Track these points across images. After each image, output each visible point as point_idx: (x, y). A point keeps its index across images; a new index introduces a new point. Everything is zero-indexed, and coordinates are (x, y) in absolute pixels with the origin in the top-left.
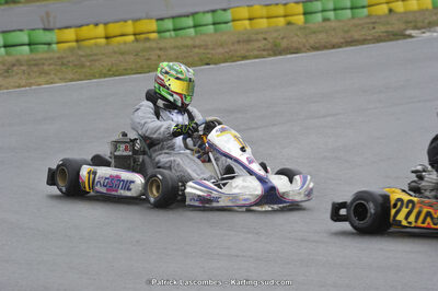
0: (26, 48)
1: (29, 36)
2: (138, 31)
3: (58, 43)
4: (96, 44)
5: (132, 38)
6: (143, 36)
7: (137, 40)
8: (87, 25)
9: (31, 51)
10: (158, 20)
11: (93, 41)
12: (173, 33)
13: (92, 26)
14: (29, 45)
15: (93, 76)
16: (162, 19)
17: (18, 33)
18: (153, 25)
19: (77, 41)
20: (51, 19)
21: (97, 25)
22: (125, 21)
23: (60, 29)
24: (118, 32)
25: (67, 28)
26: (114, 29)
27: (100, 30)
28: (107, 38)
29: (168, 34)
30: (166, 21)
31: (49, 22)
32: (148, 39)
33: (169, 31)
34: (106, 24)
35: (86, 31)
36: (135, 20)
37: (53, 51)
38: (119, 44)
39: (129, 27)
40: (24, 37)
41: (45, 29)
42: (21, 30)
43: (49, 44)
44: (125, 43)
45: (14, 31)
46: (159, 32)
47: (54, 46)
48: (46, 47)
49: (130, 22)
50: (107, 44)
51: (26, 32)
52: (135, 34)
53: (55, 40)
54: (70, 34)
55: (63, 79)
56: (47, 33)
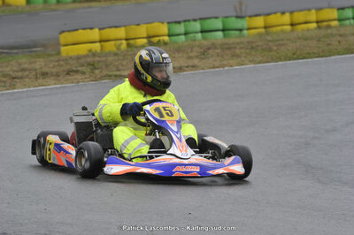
0: (220, 34)
1: (223, 22)
2: (320, 19)
3: (249, 29)
4: (282, 31)
5: (314, 25)
6: (325, 24)
7: (319, 27)
8: (275, 13)
9: (225, 36)
10: (339, 9)
11: (279, 28)
12: (352, 21)
13: (279, 14)
14: (223, 30)
15: (279, 59)
16: (343, 9)
17: (214, 20)
18: (334, 14)
19: (265, 27)
20: (244, 8)
21: (283, 13)
22: (309, 10)
23: (250, 17)
24: (302, 20)
25: (256, 16)
26: (299, 17)
27: (287, 18)
28: (292, 25)
29: (347, 22)
30: (347, 10)
31: (241, 10)
32: (329, 27)
33: (349, 19)
34: (291, 13)
35: (273, 19)
36: (319, 9)
37: (244, 36)
38: (303, 30)
39: (313, 16)
40: (218, 24)
41: (238, 17)
42: (216, 18)
43: (241, 30)
44: (308, 30)
45: (210, 18)
46: (340, 20)
47: (245, 32)
48: (238, 32)
49: (313, 11)
50: (292, 31)
51: (221, 19)
52: (317, 22)
53: (246, 26)
54: (259, 21)
55: (252, 62)
56: (239, 20)
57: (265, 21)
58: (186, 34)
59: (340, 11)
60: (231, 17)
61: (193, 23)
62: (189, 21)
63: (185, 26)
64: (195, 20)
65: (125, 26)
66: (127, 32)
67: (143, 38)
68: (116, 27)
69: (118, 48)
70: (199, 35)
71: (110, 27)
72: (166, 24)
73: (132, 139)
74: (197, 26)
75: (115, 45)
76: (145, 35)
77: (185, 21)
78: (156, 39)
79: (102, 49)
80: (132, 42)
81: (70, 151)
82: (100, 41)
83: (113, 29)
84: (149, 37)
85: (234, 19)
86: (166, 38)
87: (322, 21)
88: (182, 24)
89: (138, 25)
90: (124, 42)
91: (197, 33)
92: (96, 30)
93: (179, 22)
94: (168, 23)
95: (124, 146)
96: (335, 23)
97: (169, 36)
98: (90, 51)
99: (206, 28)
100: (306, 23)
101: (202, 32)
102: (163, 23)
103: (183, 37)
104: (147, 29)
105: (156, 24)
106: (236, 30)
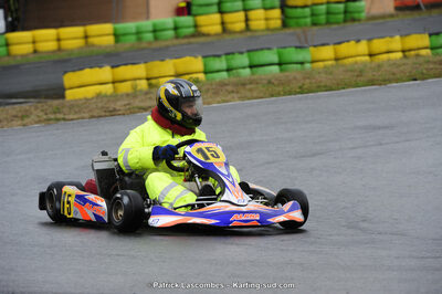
57: (336, 52)
58: (228, 70)
59: (434, 37)
60: (289, 47)
61: (237, 56)
62: (233, 53)
63: (227, 60)
64: (241, 53)
65: (145, 62)
66: (147, 70)
67: (170, 76)
68: (134, 63)
71: (126, 64)
72: (200, 58)
73: (171, 186)
75: (132, 86)
76: (172, 73)
77: (227, 54)
79: (115, 91)
80: (153, 81)
81: (99, 203)
82: (113, 82)
83: (130, 67)
84: (177, 75)
85: (293, 49)
86: (201, 76)
87: (410, 50)
88: (223, 58)
89: (162, 60)
90: (144, 81)
91: (244, 68)
92: (108, 69)
93: (218, 56)
94: (204, 57)
95: (163, 194)
96: (426, 52)
97: (205, 73)
98: (99, 95)
99: (256, 62)
100: (389, 52)
101: (251, 67)
102: (196, 57)
103: (224, 74)
104: (175, 65)
105: (187, 58)
106: (297, 63)
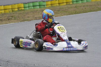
1: (39, 3)
3: (46, 5)
4: (57, 6)
6: (68, 3)
9: (40, 8)
11: (55, 5)
12: (76, 2)
13: (55, 0)
14: (39, 6)
17: (36, 3)
19: (51, 5)
23: (47, 1)
25: (48, 1)
27: (57, 2)
28: (59, 4)
29: (75, 3)
35: (53, 2)
39: (65, 1)
40: (38, 4)
41: (43, 2)
42: (37, 2)
43: (44, 6)
45: (35, 2)
47: (46, 6)
50: (59, 6)
51: (38, 2)
52: (66, 3)
53: (46, 4)
54: (49, 3)
57: (51, 3)
58: (29, 7)
60: (41, 1)
62: (29, 3)
63: (28, 4)
64: (31, 3)
65: (11, 5)
66: (12, 7)
67: (17, 8)
68: (9, 5)
69: (10, 12)
70: (32, 7)
71: (7, 5)
74: (31, 4)
75: (9, 11)
77: (28, 3)
78: (20, 9)
79: (5, 12)
80: (13, 10)
82: (4, 10)
84: (18, 8)
86: (23, 8)
88: (27, 4)
89: (15, 4)
90: (11, 10)
91: (31, 7)
92: (3, 6)
93: (26, 3)
94: (24, 4)
96: (71, 3)
97: (24, 8)
98: (1, 13)
100: (63, 3)
101: (33, 6)
102: (22, 4)
103: (28, 8)
104: (18, 6)
105: (20, 4)
106: (43, 5)
